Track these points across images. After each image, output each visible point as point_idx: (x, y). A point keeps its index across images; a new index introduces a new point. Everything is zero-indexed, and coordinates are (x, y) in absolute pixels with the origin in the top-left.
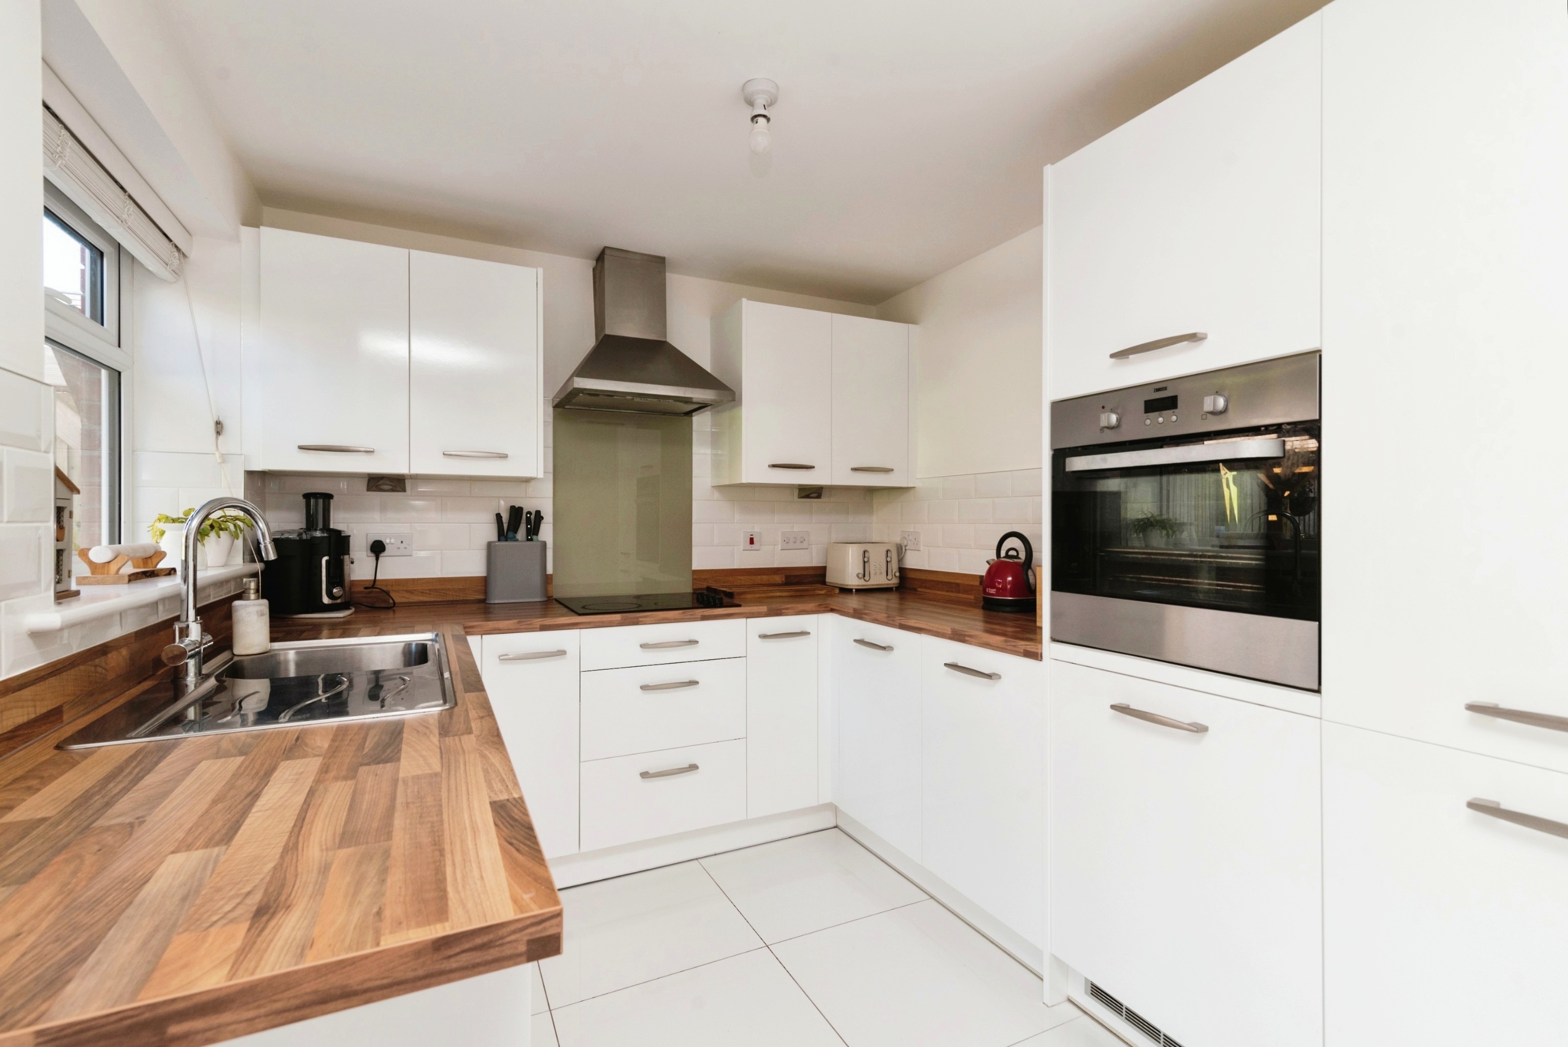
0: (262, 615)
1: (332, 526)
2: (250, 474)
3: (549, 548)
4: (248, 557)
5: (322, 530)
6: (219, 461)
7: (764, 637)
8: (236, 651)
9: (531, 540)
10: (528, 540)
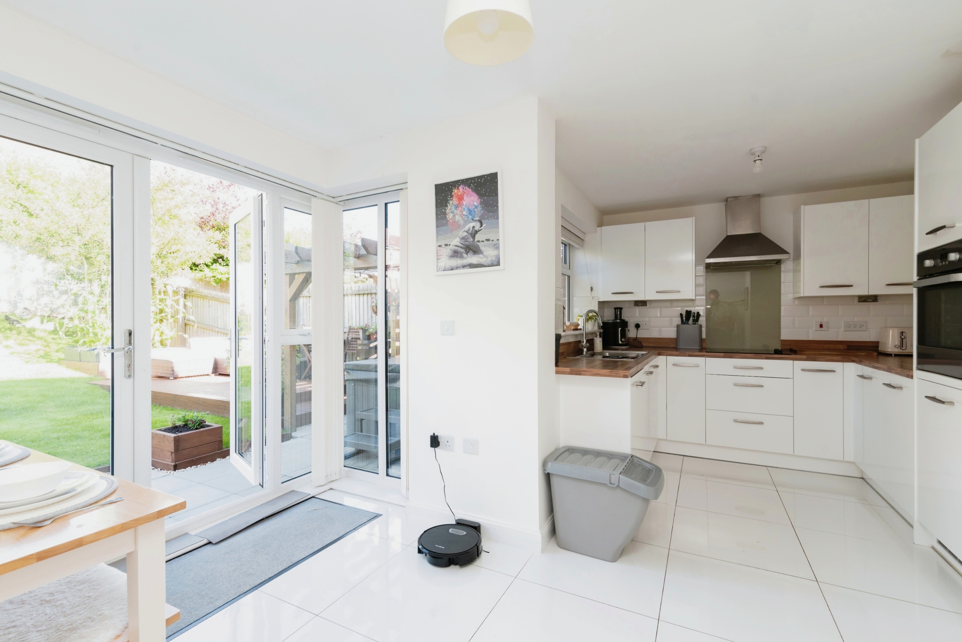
0: (601, 342)
1: (622, 318)
2: (599, 302)
3: (704, 328)
4: (599, 328)
5: (619, 320)
6: (592, 299)
7: (803, 370)
8: (595, 351)
9: (695, 324)
10: (693, 324)
